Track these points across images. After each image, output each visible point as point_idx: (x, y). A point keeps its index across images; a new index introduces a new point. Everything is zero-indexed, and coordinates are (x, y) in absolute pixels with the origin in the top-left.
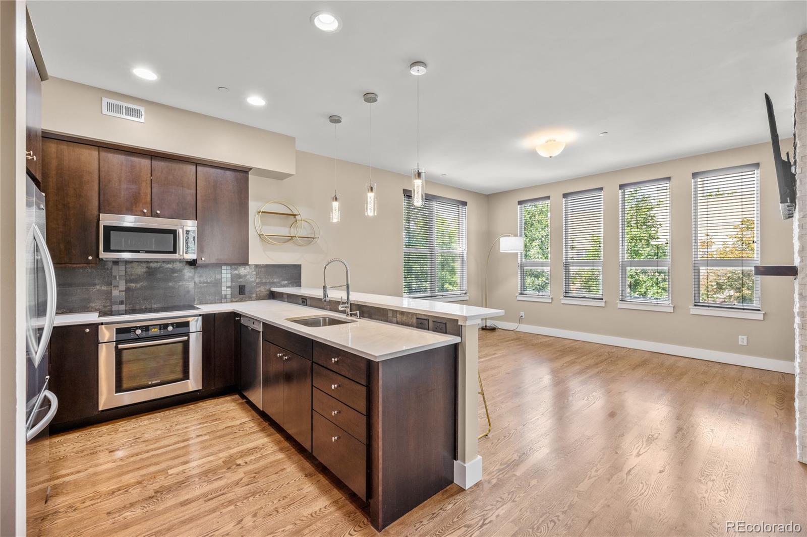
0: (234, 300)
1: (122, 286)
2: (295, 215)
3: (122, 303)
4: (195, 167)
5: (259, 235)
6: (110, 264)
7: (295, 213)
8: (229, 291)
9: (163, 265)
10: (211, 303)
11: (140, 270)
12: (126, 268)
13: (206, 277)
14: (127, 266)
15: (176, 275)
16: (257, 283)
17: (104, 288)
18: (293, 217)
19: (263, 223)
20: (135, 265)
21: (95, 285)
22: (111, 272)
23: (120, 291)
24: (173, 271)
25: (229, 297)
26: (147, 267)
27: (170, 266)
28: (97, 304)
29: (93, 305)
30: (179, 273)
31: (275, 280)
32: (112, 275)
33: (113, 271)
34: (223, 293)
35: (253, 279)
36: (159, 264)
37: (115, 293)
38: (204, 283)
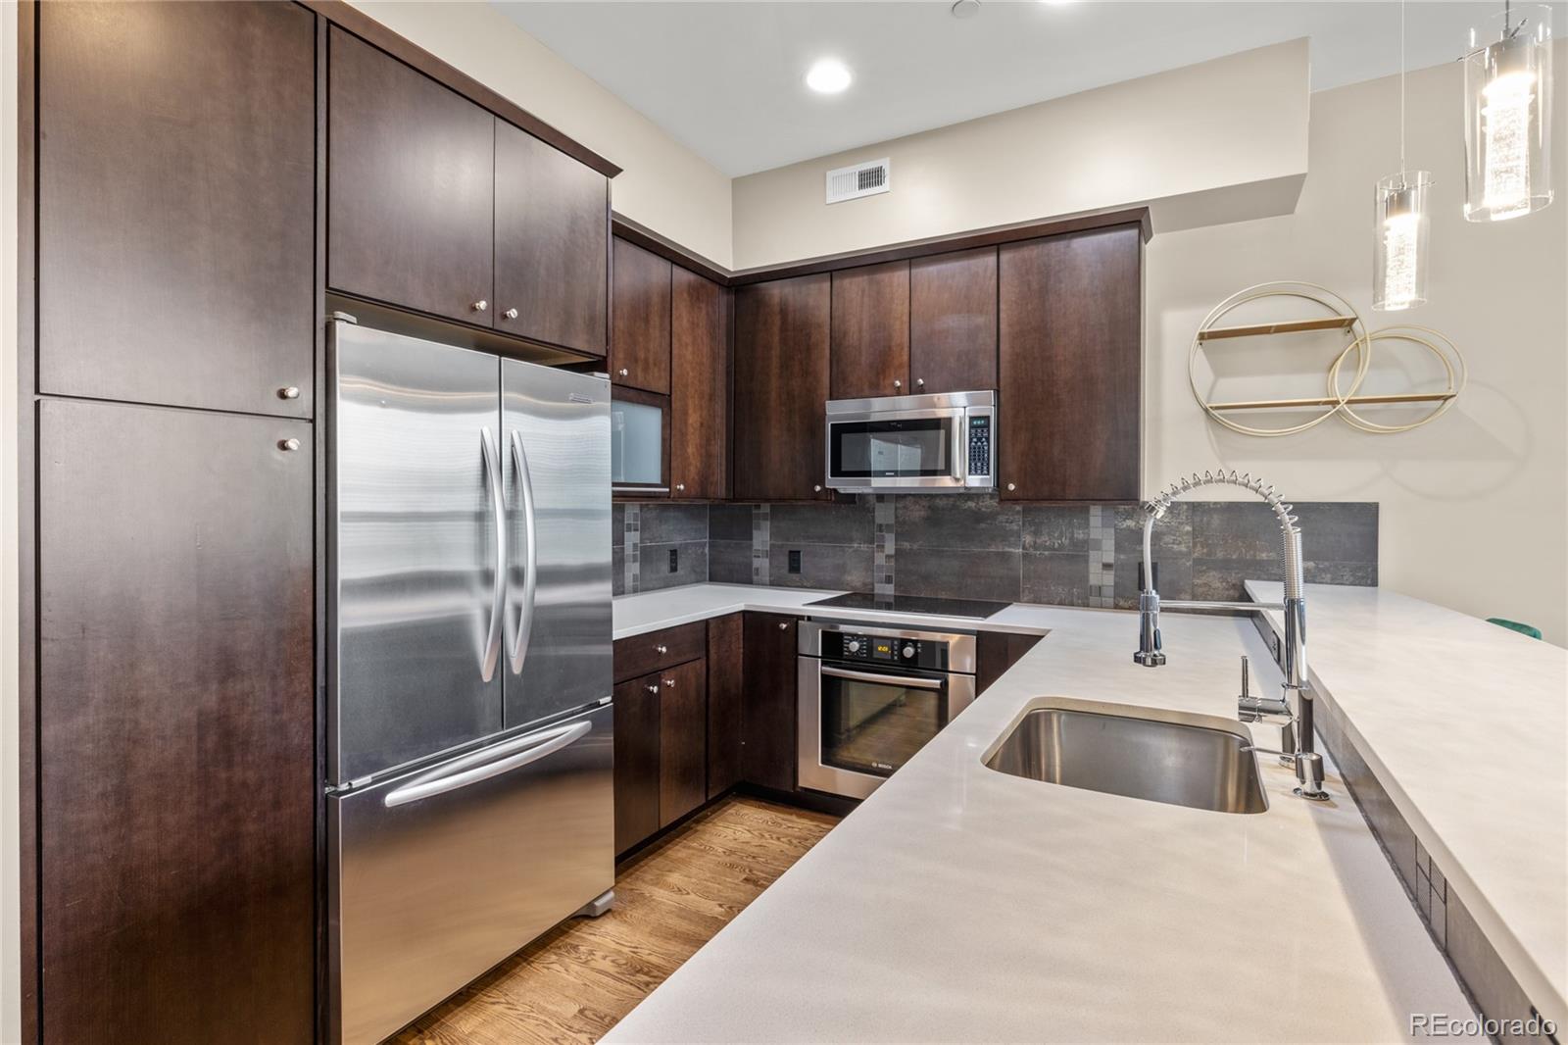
0: (1122, 603)
1: (890, 547)
2: (1346, 324)
3: (888, 580)
4: (995, 254)
5: (1206, 410)
6: (873, 500)
7: (1348, 315)
8: (1109, 579)
9: (958, 503)
10: (1061, 603)
11: (917, 513)
12: (896, 509)
13: (1049, 534)
14: (898, 505)
15: (983, 525)
16: (1197, 562)
17: (864, 547)
18: (1339, 332)
19: (1219, 372)
20: (909, 502)
21: (851, 540)
22: (873, 517)
23: (888, 557)
24: (978, 517)
25: (1109, 592)
26: (929, 507)
27: (971, 504)
28: (854, 578)
29: (849, 578)
30: (989, 522)
31: (1264, 556)
32: (874, 522)
33: (876, 513)
34: (1093, 580)
35: (1183, 548)
36: (952, 499)
37: (880, 559)
38: (1046, 548)
